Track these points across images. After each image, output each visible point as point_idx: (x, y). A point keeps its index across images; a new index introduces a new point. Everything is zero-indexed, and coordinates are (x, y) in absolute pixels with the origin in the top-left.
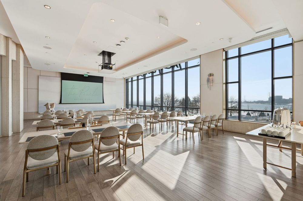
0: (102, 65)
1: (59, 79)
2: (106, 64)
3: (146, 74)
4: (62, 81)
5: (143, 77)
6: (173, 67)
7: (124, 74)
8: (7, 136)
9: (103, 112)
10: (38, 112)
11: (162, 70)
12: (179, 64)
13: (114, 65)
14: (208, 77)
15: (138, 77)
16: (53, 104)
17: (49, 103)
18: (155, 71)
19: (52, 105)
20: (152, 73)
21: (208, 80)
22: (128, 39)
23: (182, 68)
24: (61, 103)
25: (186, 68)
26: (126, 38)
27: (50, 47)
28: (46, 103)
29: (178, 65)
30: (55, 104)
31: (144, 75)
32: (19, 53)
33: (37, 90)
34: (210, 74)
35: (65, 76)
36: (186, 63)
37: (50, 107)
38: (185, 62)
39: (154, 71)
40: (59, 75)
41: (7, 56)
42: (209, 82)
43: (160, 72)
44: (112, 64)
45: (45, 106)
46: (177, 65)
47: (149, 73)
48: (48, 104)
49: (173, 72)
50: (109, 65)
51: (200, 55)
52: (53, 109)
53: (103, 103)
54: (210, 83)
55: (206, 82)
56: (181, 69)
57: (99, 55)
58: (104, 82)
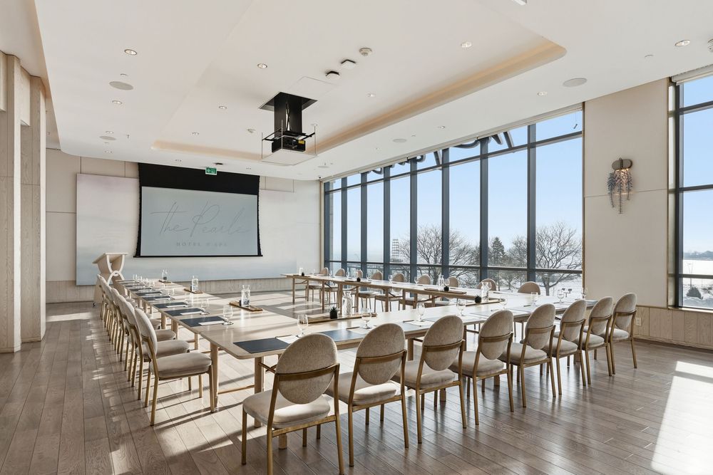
0: (273, 136)
1: (134, 183)
2: (286, 133)
3: (391, 166)
4: (144, 188)
5: (382, 176)
6: (483, 141)
7: (325, 166)
8: (9, 350)
9: (259, 282)
10: (75, 281)
11: (446, 151)
12: (506, 134)
13: (311, 136)
14: (612, 171)
15: (364, 175)
16: (120, 257)
17: (110, 254)
18: (422, 156)
19: (116, 262)
20: (413, 161)
21: (613, 183)
22: (370, 53)
23: (515, 144)
24: (138, 254)
25: (531, 146)
26: (361, 50)
27: (128, 83)
28: (100, 255)
29: (502, 136)
30: (124, 256)
31: (386, 169)
32: (39, 102)
33: (72, 216)
34: (621, 161)
35: (152, 175)
36: (531, 130)
37: (109, 265)
38: (529, 127)
39: (419, 157)
40: (134, 172)
41: (8, 113)
42: (617, 188)
43: (437, 159)
44: (304, 134)
45: (95, 262)
46: (496, 137)
47: (401, 164)
48: (104, 257)
49: (484, 157)
50: (296, 138)
51: (584, 103)
52: (119, 272)
53: (260, 254)
54: (620, 190)
55: (605, 189)
56: (511, 149)
57: (263, 108)
58: (261, 192)
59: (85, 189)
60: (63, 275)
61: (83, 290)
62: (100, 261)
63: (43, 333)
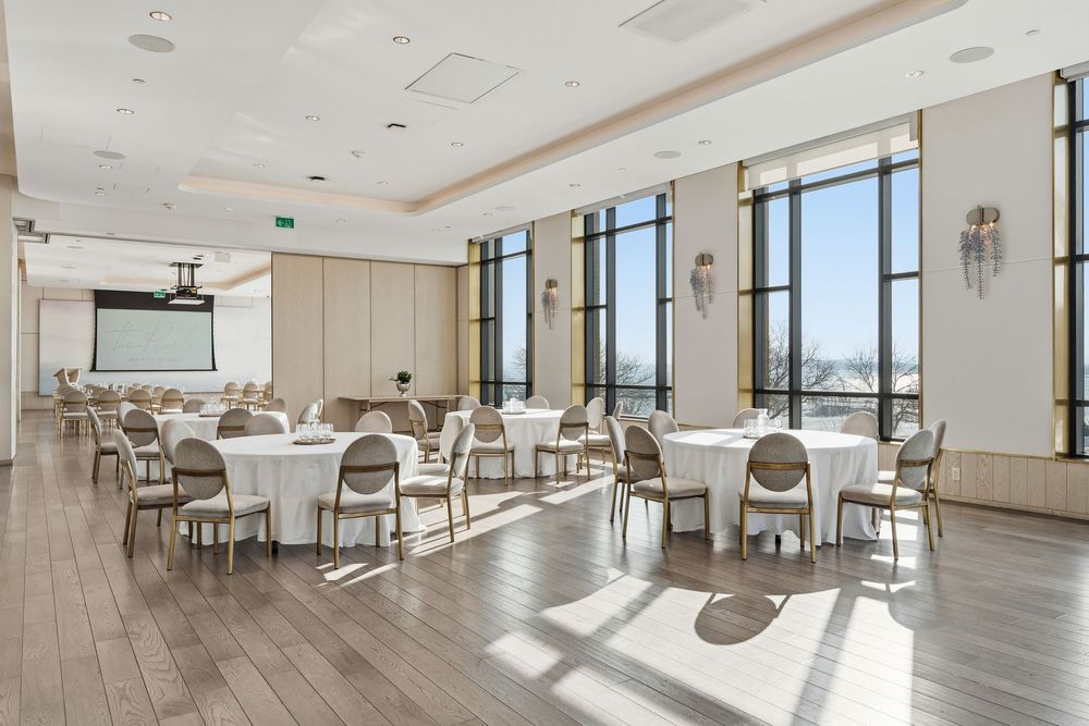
1: (91, 305)
4: (99, 310)
10: (39, 392)
16: (76, 371)
17: (68, 368)
19: (73, 374)
24: (94, 369)
28: (58, 370)
30: (79, 370)
33: (34, 336)
35: (106, 299)
37: (67, 378)
40: (91, 297)
45: (55, 376)
48: (63, 370)
50: (190, 289)
52: (76, 384)
53: (214, 369)
58: (215, 309)
59: (47, 314)
60: (30, 388)
61: (45, 400)
62: (60, 374)
63: (13, 453)
